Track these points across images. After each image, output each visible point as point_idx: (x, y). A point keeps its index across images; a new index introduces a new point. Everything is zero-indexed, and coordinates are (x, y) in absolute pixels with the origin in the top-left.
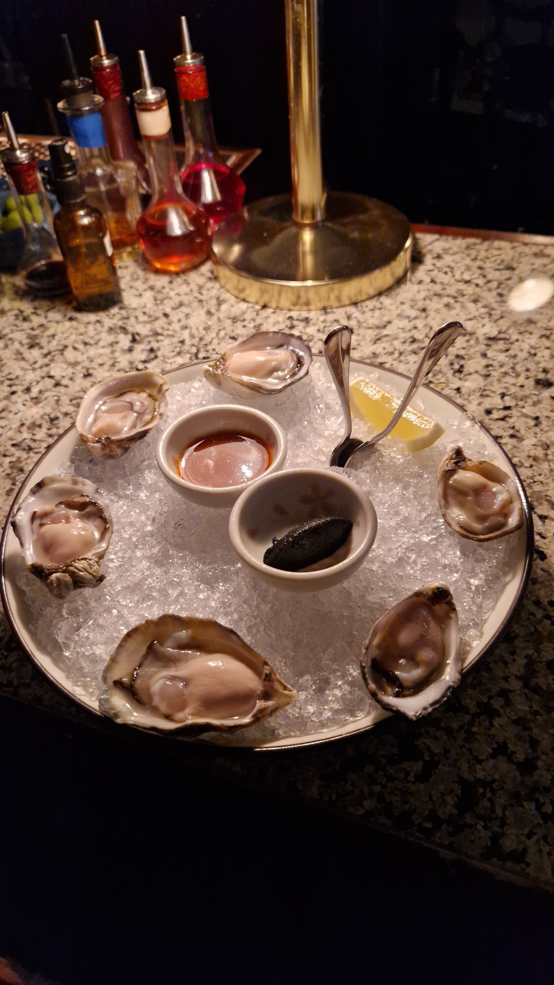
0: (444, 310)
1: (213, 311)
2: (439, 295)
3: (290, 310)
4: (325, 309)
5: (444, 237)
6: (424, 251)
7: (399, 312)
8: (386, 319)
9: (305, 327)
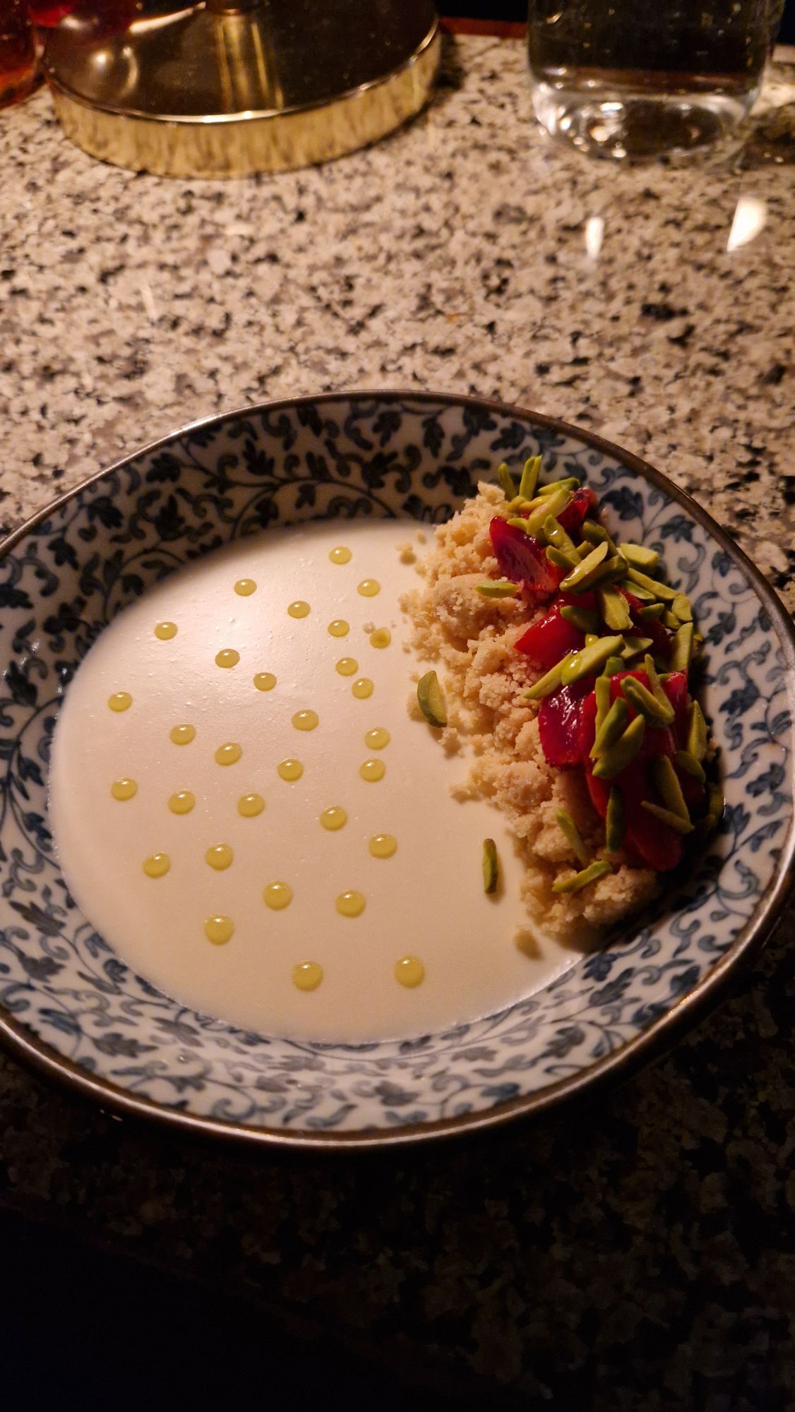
0: (487, 175)
1: (40, 182)
2: (481, 148)
3: (189, 178)
4: (257, 177)
5: (509, 42)
6: (467, 66)
7: (400, 179)
8: (372, 193)
9: (212, 211)
